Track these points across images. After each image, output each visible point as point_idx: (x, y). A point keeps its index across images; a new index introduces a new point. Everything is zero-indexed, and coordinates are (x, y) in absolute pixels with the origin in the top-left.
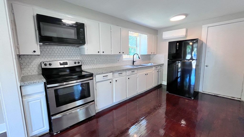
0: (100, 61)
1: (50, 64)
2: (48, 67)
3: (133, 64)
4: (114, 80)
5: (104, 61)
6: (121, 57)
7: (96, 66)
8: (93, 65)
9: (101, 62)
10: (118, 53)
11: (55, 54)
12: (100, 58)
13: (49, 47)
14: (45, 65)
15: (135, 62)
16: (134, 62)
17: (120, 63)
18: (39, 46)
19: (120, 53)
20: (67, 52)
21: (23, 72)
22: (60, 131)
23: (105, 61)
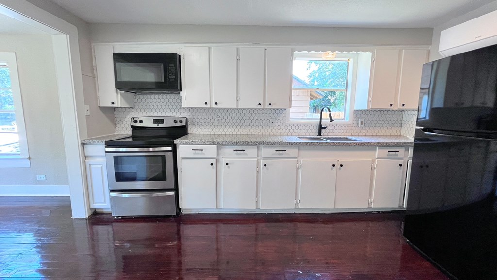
0: (227, 120)
1: (141, 121)
2: (138, 124)
3: (320, 134)
4: (224, 161)
5: (235, 121)
6: (283, 115)
7: (218, 130)
8: (212, 127)
9: (229, 124)
10: (256, 106)
11: (152, 107)
12: (227, 114)
13: (145, 97)
14: (136, 121)
15: (324, 128)
16: (321, 128)
17: (279, 128)
18: (119, 96)
19: (260, 104)
20: (169, 104)
21: (117, 129)
22: (122, 217)
23: (239, 121)
